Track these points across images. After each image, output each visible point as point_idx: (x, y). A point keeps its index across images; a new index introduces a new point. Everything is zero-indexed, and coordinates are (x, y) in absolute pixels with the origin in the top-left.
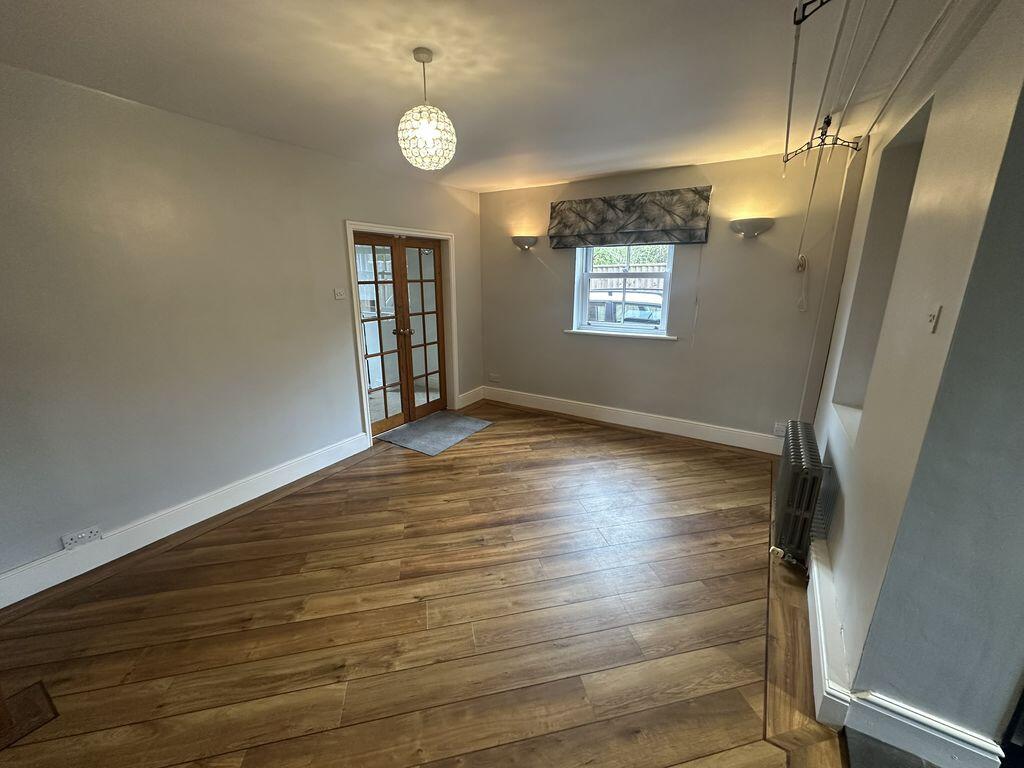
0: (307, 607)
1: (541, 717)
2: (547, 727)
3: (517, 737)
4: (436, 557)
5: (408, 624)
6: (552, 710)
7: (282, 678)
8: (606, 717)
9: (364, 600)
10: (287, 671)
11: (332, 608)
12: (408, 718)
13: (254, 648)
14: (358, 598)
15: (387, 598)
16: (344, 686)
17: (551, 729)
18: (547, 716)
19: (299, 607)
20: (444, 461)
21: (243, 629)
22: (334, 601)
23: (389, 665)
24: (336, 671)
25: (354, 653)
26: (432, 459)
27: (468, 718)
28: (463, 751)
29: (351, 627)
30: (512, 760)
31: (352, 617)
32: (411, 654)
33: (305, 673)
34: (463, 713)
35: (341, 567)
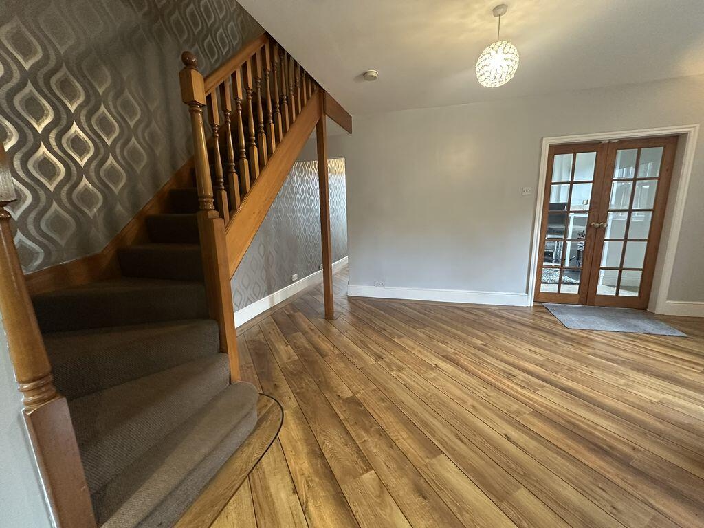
0: (402, 339)
1: (401, 436)
2: (397, 440)
3: (384, 426)
4: (472, 362)
5: (418, 368)
6: (409, 441)
7: (369, 347)
8: (422, 474)
9: (420, 351)
10: (372, 348)
11: (407, 345)
12: (371, 384)
13: (376, 337)
14: (418, 348)
15: (426, 356)
16: (374, 362)
17: (397, 442)
18: (403, 439)
19: (400, 337)
20: (572, 334)
21: (380, 331)
22: (411, 343)
23: (392, 370)
24: (379, 357)
25: (390, 360)
26: (566, 329)
27: (383, 404)
28: (366, 407)
29: (402, 353)
30: (371, 427)
31: (407, 351)
32: (402, 375)
33: (373, 351)
34: (384, 401)
35: (431, 338)
